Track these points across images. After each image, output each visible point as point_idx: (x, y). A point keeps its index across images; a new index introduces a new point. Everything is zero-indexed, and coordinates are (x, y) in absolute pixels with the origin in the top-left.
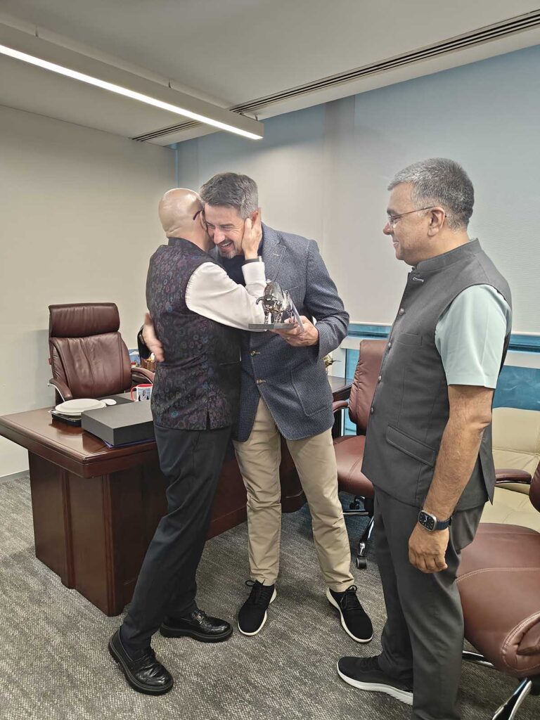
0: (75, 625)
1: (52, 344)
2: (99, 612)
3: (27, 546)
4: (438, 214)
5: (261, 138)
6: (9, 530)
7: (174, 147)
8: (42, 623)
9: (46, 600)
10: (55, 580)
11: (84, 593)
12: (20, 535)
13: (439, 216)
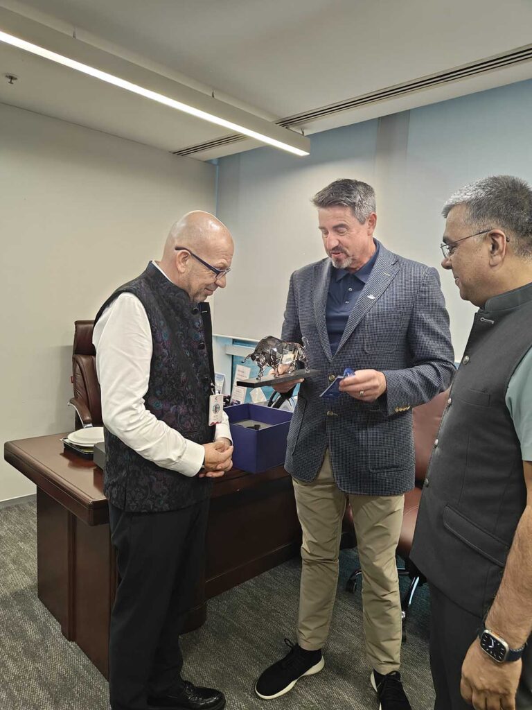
0: (70, 690)
1: (75, 361)
2: (99, 675)
3: (31, 582)
4: (498, 238)
5: (307, 154)
6: (14, 562)
7: (215, 163)
8: (34, 684)
9: (42, 653)
10: (55, 627)
11: (85, 649)
12: (25, 569)
13: (499, 240)
